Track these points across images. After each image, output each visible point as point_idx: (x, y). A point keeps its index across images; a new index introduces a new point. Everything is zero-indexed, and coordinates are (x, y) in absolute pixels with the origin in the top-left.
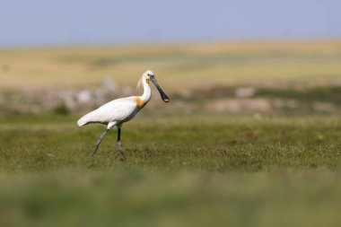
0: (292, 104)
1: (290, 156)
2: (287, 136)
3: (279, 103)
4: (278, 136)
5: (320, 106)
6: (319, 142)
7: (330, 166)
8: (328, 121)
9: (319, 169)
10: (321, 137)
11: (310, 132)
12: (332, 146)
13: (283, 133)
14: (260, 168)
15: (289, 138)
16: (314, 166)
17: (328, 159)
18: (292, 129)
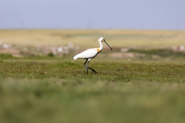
0: (143, 55)
1: (141, 76)
2: (140, 68)
3: (138, 55)
4: (137, 68)
5: (155, 57)
6: (153, 71)
7: (157, 80)
8: (157, 63)
9: (153, 82)
10: (154, 69)
11: (150, 67)
12: (159, 73)
13: (139, 67)
14: (129, 80)
15: (141, 69)
16: (151, 80)
17: (156, 78)
18: (143, 65)
